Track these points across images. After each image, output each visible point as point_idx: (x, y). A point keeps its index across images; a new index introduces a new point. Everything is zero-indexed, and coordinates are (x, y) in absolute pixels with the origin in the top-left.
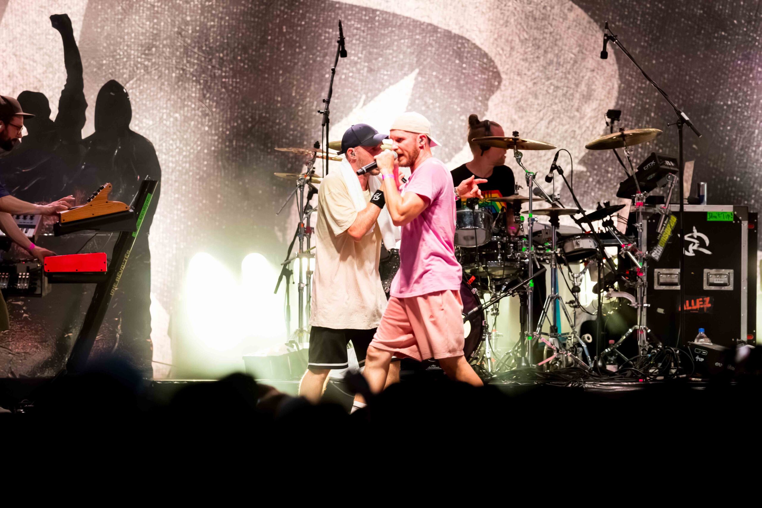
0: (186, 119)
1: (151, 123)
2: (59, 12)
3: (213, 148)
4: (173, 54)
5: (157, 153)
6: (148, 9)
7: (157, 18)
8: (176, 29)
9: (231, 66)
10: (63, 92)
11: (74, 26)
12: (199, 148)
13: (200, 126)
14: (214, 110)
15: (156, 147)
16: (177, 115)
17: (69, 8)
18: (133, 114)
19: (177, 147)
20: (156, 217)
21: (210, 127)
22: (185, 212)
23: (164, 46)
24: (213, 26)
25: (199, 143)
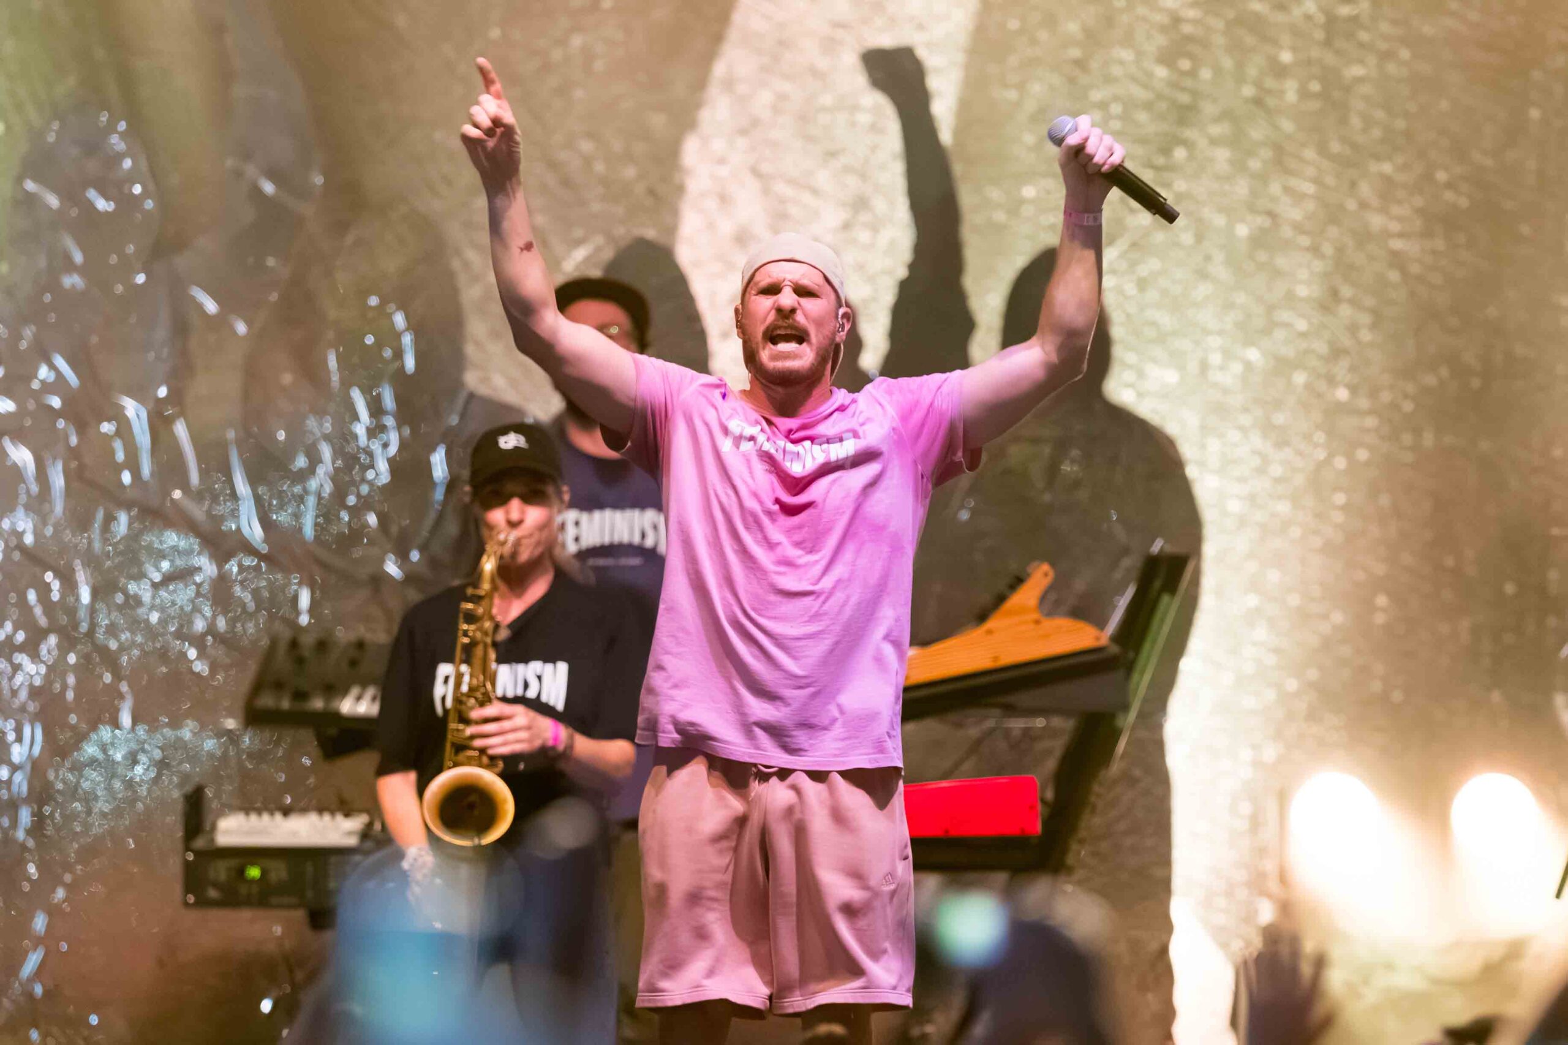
0: (1282, 366)
1: (1171, 377)
2: (886, 41)
3: (1362, 455)
4: (1239, 166)
5: (1191, 472)
6: (1163, 29)
7: (1191, 56)
8: (1248, 91)
9: (1419, 201)
10: (904, 287)
11: (933, 83)
12: (1321, 455)
13: (1322, 386)
14: (1366, 336)
15: (1187, 450)
16: (1253, 355)
17: (921, 27)
18: (1118, 351)
19: (1255, 452)
20: (1187, 665)
21: (1353, 389)
22: (1276, 651)
23: (1214, 142)
24: (1360, 80)
25: (1320, 437)
